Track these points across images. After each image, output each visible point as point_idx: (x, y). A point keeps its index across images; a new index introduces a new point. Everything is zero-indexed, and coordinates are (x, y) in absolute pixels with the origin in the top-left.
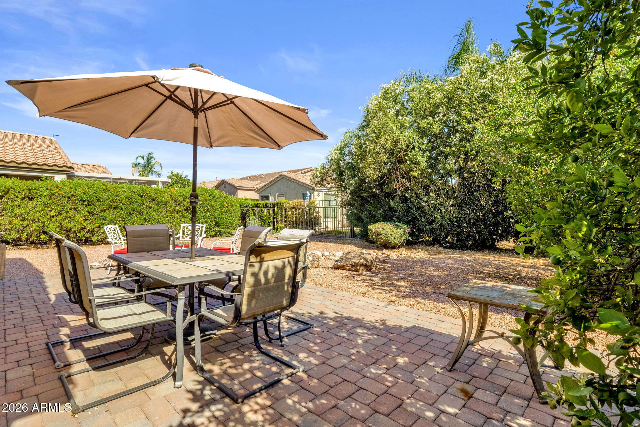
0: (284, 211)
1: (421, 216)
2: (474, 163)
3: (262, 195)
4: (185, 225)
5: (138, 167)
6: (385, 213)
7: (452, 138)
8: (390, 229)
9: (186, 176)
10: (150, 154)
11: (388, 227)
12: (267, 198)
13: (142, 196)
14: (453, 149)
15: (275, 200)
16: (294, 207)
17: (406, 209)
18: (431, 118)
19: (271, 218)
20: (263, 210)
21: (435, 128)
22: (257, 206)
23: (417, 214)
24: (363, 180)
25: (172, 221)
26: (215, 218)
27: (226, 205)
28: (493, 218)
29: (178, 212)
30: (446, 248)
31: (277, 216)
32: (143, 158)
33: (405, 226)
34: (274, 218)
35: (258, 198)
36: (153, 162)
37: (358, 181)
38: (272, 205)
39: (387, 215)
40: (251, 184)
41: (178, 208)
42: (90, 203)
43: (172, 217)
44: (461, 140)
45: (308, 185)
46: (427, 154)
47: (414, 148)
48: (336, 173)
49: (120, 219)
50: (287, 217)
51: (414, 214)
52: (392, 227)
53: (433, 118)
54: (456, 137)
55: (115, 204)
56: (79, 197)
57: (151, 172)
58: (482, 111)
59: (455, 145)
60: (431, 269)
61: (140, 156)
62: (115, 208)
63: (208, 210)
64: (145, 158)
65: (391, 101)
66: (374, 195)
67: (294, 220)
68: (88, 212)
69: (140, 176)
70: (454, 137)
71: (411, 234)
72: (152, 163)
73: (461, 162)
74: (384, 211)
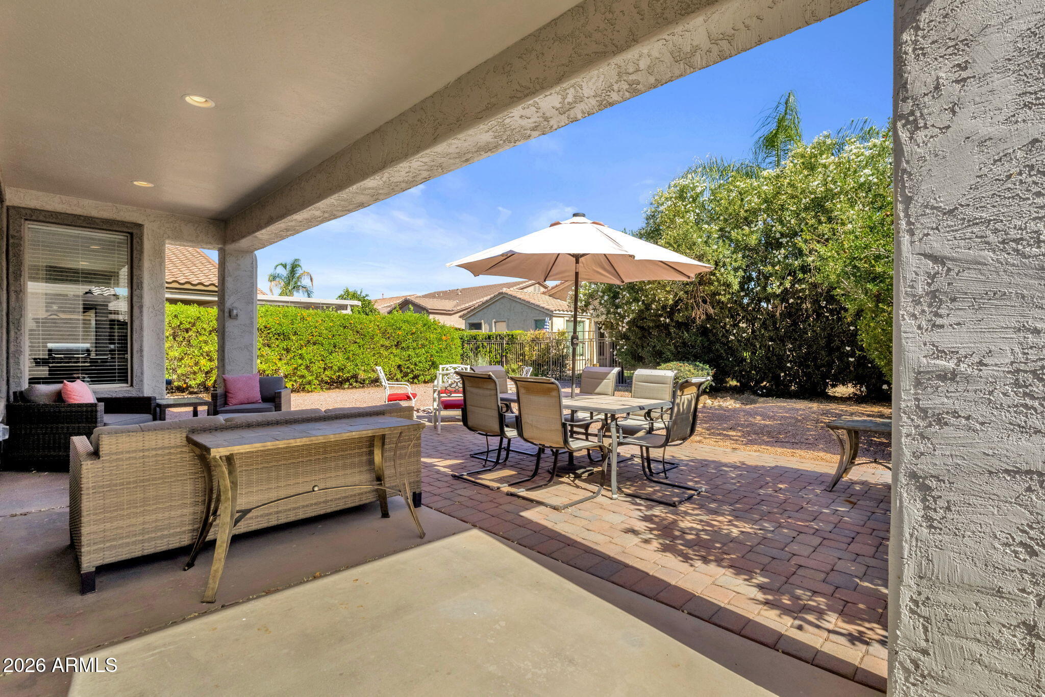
0: (518, 347)
1: (727, 354)
2: (804, 286)
3: (470, 322)
4: (444, 366)
5: (277, 279)
6: (677, 349)
7: (774, 254)
8: (689, 371)
9: (367, 295)
10: (296, 260)
11: (687, 368)
12: (478, 326)
13: (345, 327)
14: (777, 268)
15: (491, 330)
16: (533, 340)
17: (706, 344)
18: (746, 228)
19: (498, 356)
20: (485, 344)
21: (753, 240)
22: (475, 339)
23: (722, 351)
24: (648, 307)
25: (380, 360)
26: (432, 356)
27: (444, 337)
28: (827, 356)
29: (387, 348)
30: (762, 395)
31: (507, 353)
32: (285, 266)
33: (707, 367)
34: (502, 356)
35: (463, 327)
36: (299, 272)
37: (643, 307)
38: (498, 338)
39: (679, 352)
40: (448, 305)
41: (387, 343)
42: (286, 337)
43: (381, 355)
44: (786, 257)
45: (543, 308)
46: (741, 273)
47: (724, 265)
48: (608, 295)
49: (320, 358)
50: (523, 355)
51: (717, 350)
52: (691, 367)
53: (750, 227)
54: (780, 254)
55: (315, 339)
56: (273, 330)
57: (296, 288)
58: (814, 221)
59: (779, 262)
60: (759, 418)
61: (282, 264)
62: (314, 344)
63: (423, 346)
64: (289, 267)
65: (690, 203)
66: (659, 326)
67: (534, 358)
68: (284, 349)
69: (280, 295)
70: (778, 253)
71: (715, 377)
72: (297, 275)
73: (788, 285)
74: (676, 347)
